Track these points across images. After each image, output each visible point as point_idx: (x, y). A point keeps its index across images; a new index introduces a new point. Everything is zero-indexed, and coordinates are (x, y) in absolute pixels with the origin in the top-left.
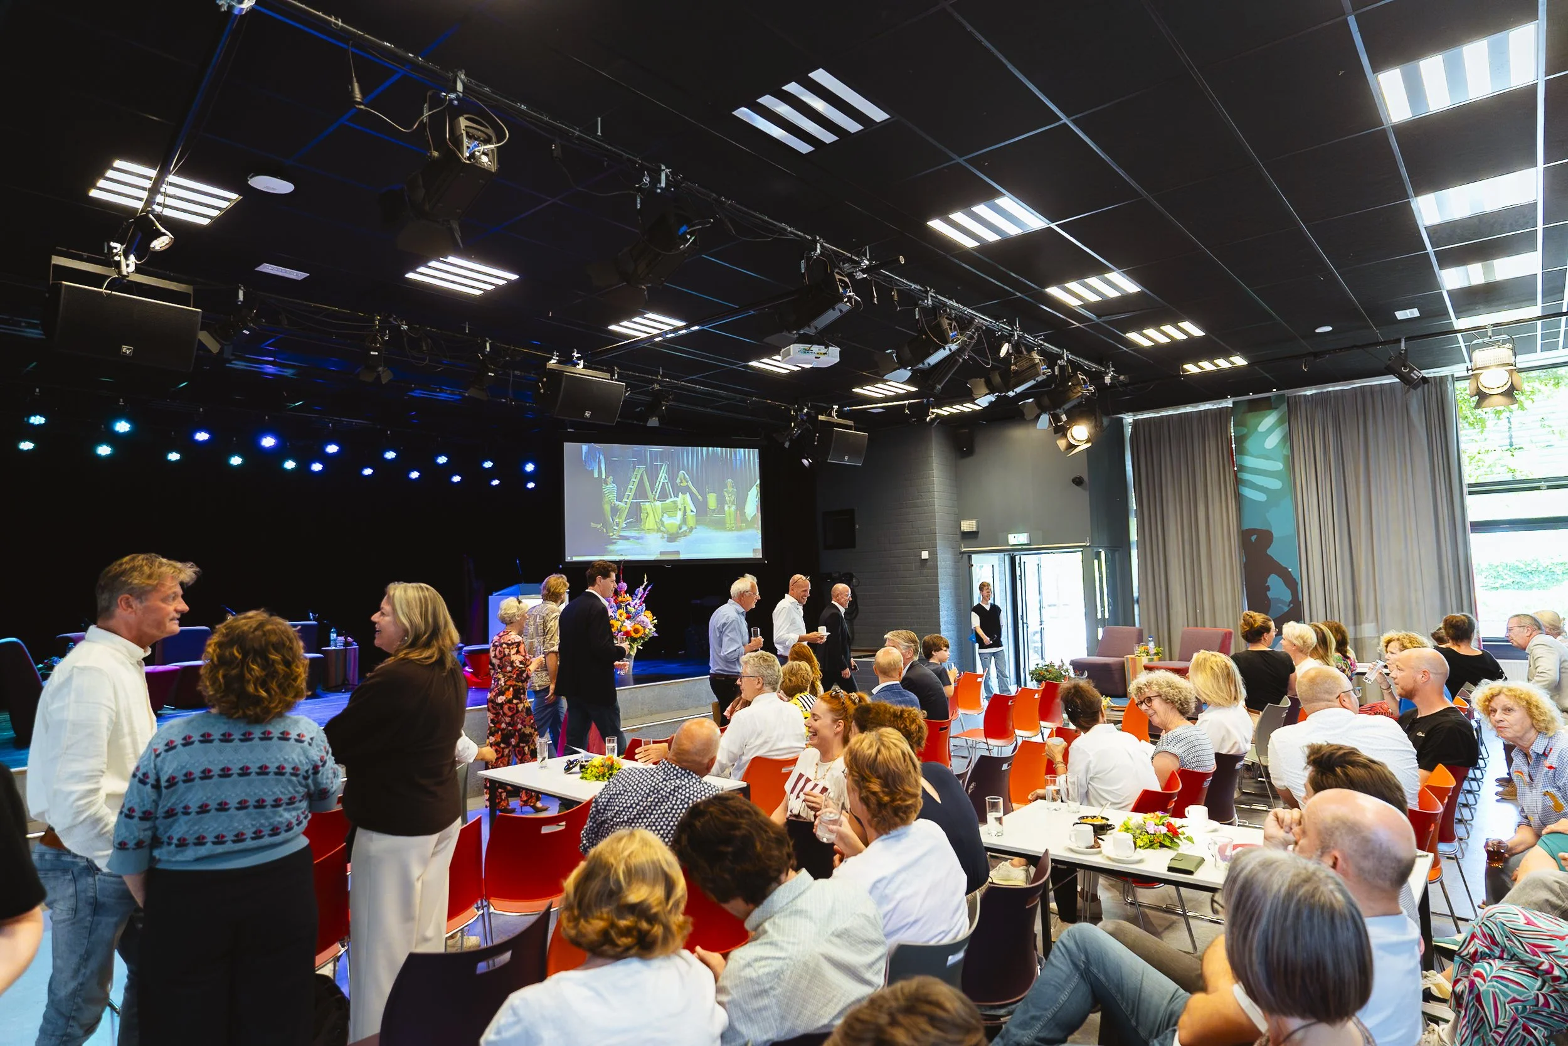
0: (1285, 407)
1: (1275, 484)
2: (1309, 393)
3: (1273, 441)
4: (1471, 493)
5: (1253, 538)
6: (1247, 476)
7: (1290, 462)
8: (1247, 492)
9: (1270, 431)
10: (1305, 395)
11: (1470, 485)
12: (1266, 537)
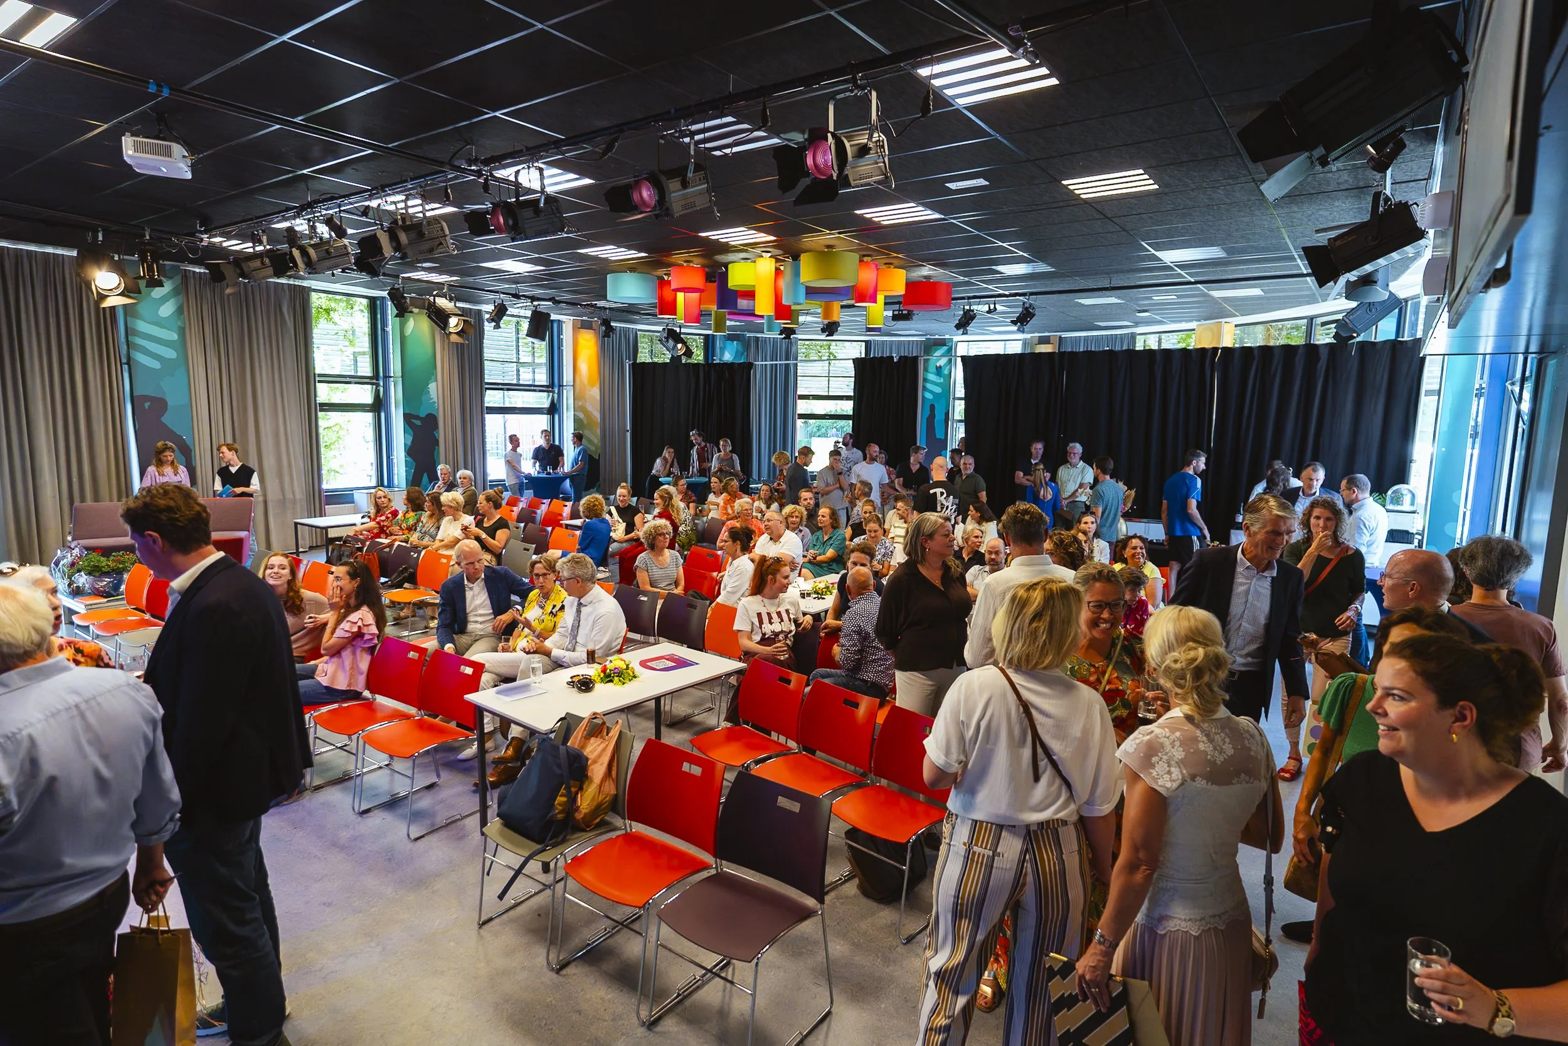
0: (178, 279)
1: (170, 354)
2: (197, 270)
3: (167, 310)
4: (319, 382)
5: (147, 405)
6: (139, 341)
7: (182, 332)
8: (140, 357)
9: (164, 300)
10: (194, 272)
11: (320, 375)
12: (160, 405)
